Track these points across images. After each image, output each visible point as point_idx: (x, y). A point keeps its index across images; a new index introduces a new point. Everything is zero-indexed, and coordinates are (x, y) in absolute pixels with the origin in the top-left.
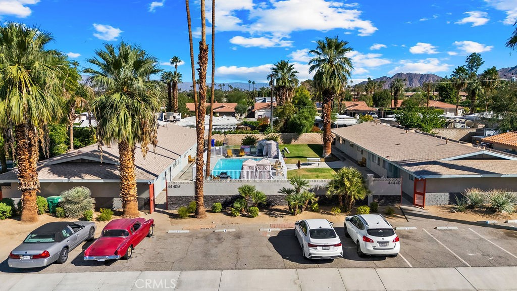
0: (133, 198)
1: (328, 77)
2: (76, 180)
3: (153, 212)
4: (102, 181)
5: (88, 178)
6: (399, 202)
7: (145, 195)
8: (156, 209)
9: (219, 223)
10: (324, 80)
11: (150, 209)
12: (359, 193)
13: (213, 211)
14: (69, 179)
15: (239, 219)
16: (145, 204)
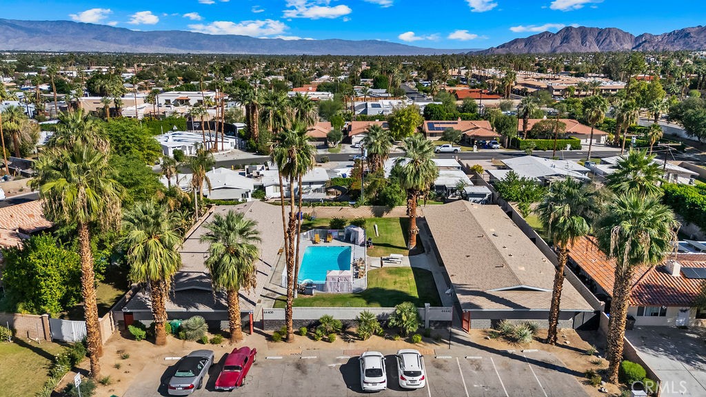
0: (238, 326)
1: (412, 177)
2: (192, 310)
3: (252, 333)
4: (213, 311)
5: (203, 308)
6: (451, 326)
7: (246, 319)
8: (255, 328)
9: (305, 348)
10: (408, 179)
11: (250, 330)
12: (412, 326)
13: (299, 333)
14: (187, 309)
15: (320, 344)
16: (246, 326)
